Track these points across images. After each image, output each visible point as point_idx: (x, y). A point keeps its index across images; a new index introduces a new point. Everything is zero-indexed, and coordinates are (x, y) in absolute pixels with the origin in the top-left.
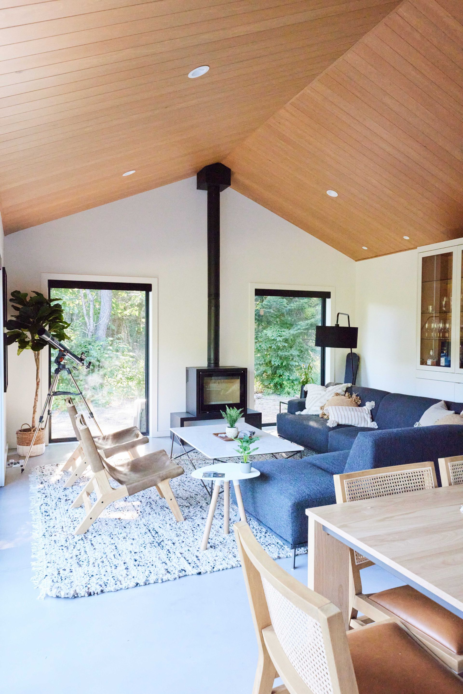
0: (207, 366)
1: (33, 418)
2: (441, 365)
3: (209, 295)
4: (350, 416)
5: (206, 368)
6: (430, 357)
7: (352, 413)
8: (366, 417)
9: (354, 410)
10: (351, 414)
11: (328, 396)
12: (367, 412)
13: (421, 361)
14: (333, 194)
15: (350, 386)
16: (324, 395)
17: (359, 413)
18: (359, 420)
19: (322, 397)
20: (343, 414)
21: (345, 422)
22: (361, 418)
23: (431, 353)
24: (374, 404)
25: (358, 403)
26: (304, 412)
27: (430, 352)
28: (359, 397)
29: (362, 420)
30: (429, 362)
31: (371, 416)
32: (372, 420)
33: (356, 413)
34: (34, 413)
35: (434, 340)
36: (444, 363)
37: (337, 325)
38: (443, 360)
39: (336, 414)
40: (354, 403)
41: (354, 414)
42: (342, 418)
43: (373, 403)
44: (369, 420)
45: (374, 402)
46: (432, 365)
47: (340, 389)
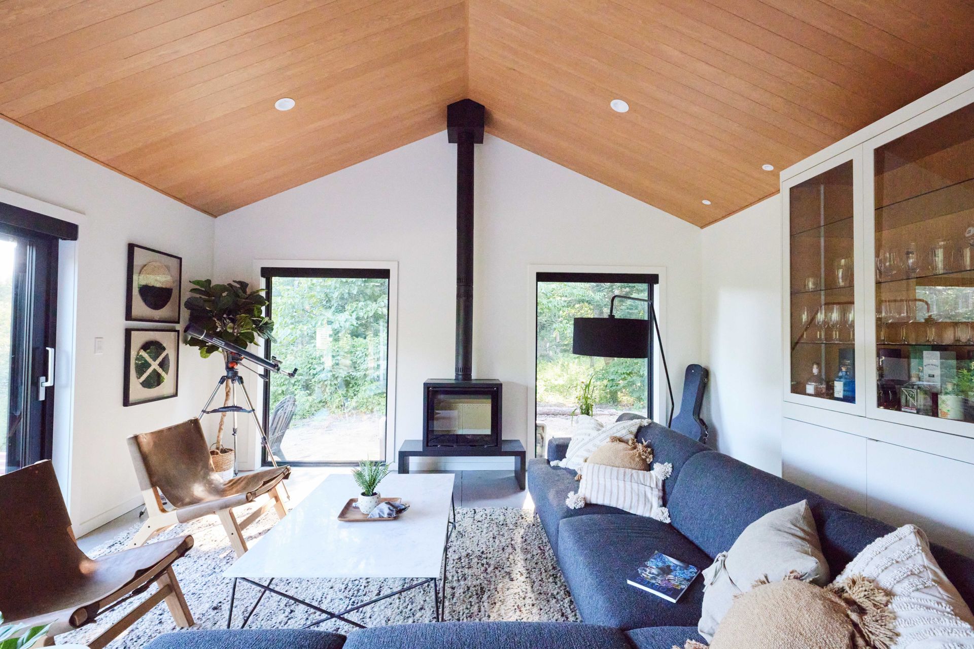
0: (454, 378)
1: (218, 437)
2: (836, 395)
3: (459, 280)
4: (615, 491)
5: (453, 382)
6: (812, 378)
7: (621, 484)
8: (649, 495)
9: (628, 477)
10: (618, 486)
11: (601, 441)
12: (653, 485)
13: (792, 386)
14: (620, 106)
15: (646, 424)
16: (594, 438)
17: (635, 486)
18: (634, 501)
19: (590, 440)
20: (602, 481)
21: (604, 500)
22: (638, 495)
23: (815, 370)
24: (670, 470)
25: (648, 460)
26: (562, 464)
27: (812, 368)
28: (649, 450)
29: (638, 500)
30: (810, 388)
31: (661, 494)
32: (661, 503)
33: (628, 484)
34: (219, 431)
35: (823, 345)
36: (842, 392)
37: (611, 316)
38: (839, 388)
39: (596, 482)
40: (637, 459)
41: (625, 486)
42: (598, 492)
43: (668, 467)
44: (655, 501)
45: (670, 465)
46: (818, 394)
47: (624, 428)
